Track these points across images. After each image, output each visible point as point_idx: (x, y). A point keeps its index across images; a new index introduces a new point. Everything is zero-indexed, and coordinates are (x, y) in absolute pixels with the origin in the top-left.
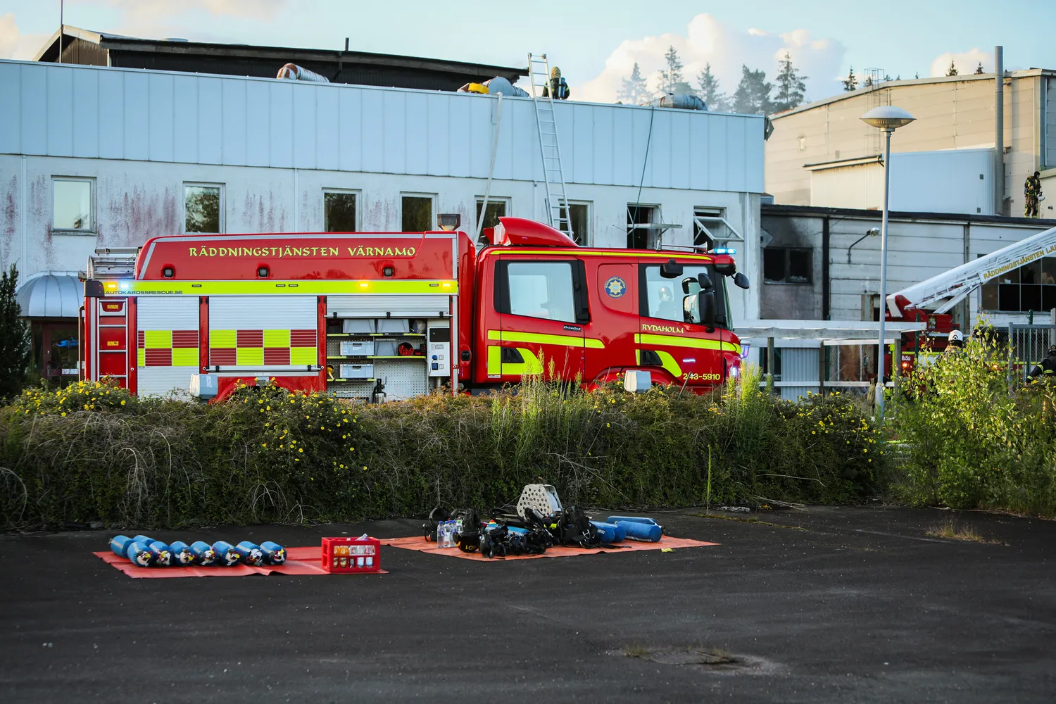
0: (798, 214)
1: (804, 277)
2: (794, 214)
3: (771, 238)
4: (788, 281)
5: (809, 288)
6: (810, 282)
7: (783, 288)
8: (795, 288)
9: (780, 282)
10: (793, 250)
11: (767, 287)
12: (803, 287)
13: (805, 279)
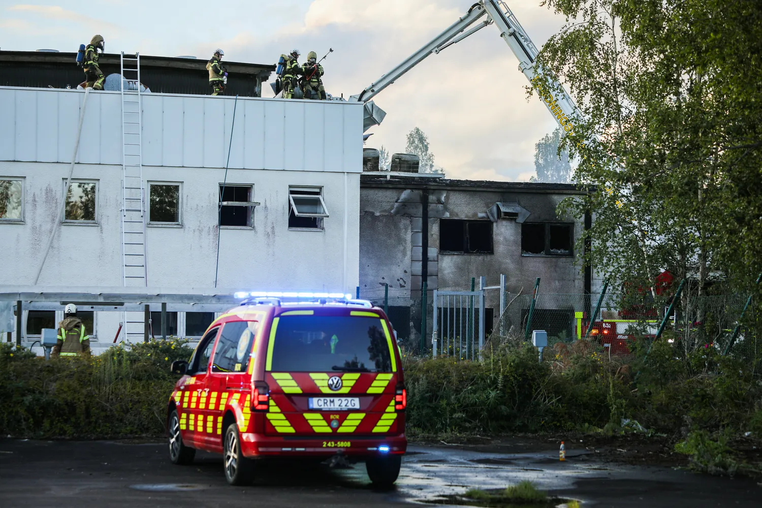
0: (557, 191)
1: (565, 250)
2: (552, 191)
3: (528, 214)
4: (548, 253)
5: (569, 260)
6: (571, 255)
7: (542, 260)
8: (554, 260)
9: (539, 255)
10: (553, 225)
11: (524, 260)
12: (563, 259)
13: (567, 251)
